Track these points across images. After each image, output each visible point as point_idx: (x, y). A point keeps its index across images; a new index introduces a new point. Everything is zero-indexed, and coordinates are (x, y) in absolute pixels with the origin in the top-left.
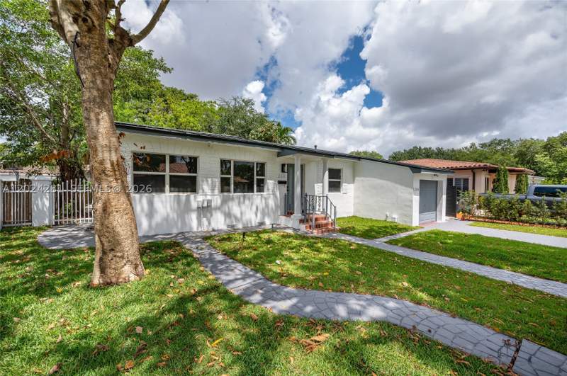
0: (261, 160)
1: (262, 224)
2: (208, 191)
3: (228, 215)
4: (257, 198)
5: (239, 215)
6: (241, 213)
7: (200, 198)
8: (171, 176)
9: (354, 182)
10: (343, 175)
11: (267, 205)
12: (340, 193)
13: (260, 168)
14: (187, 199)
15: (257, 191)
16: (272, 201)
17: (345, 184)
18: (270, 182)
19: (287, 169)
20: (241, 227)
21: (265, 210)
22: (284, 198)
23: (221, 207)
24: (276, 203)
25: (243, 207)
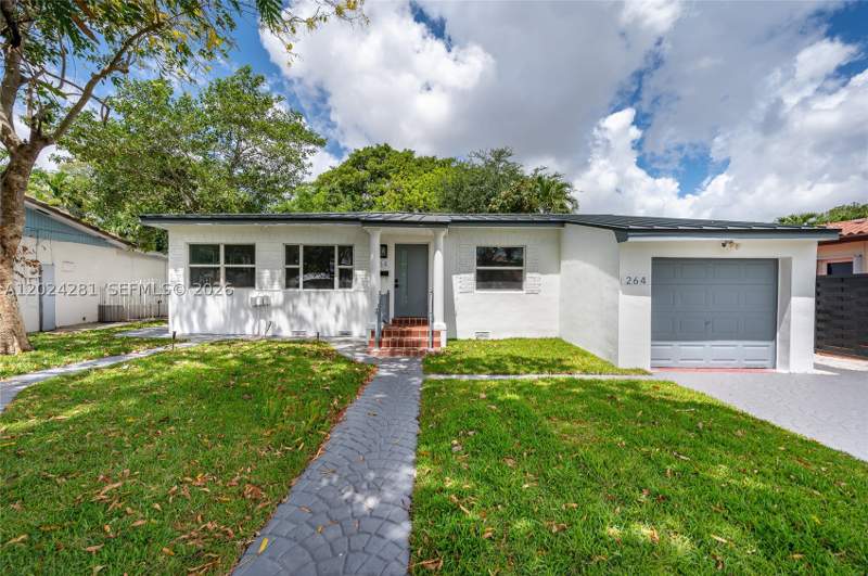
0: (344, 242)
1: (343, 334)
2: (272, 284)
4: (337, 296)
5: (310, 318)
6: (315, 316)
7: (255, 294)
8: (227, 269)
9: (558, 271)
10: (528, 257)
11: (354, 305)
12: (520, 292)
13: (347, 252)
14: (240, 298)
15: (340, 287)
16: (362, 301)
17: (534, 275)
18: (359, 274)
19: (391, 253)
20: (312, 335)
21: (352, 313)
22: (385, 298)
23: (284, 306)
24: (370, 303)
25: (317, 308)
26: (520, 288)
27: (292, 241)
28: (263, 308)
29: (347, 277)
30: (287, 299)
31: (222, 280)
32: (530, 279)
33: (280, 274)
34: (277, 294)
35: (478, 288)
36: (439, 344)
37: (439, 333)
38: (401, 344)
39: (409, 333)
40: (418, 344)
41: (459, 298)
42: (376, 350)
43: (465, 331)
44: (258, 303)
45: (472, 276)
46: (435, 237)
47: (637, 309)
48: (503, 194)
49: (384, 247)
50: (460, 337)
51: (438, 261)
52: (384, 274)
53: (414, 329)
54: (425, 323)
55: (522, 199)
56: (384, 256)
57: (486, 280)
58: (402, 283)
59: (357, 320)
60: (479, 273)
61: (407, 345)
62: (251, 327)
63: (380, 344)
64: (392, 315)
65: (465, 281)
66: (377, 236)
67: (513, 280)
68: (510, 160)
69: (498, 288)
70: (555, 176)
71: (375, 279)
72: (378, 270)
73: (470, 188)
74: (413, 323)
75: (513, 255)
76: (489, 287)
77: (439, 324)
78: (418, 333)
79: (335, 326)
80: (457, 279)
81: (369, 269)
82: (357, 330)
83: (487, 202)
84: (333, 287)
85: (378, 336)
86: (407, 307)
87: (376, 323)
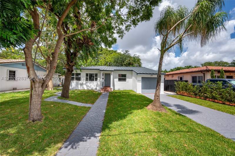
0: (96, 73)
1: (96, 89)
2: (83, 80)
3: (87, 86)
4: (95, 83)
5: (90, 86)
6: (91, 86)
7: (81, 82)
9: (132, 78)
10: (127, 76)
11: (98, 84)
12: (126, 82)
13: (96, 75)
14: (78, 82)
15: (95, 81)
16: (99, 83)
17: (128, 79)
18: (98, 79)
19: (104, 75)
20: (90, 89)
21: (97, 85)
22: (103, 83)
23: (85, 84)
24: (100, 84)
25: (91, 84)
26: (126, 81)
27: (87, 73)
28: (82, 84)
29: (96, 79)
30: (86, 83)
31: (75, 80)
32: (127, 80)
33: (85, 78)
34: (84, 82)
35: (119, 81)
36: (112, 90)
37: (112, 89)
38: (106, 90)
39: (107, 89)
40: (108, 90)
41: (115, 83)
42: (102, 91)
43: (117, 88)
44: (81, 83)
45: (118, 79)
46: (111, 73)
47: (139, 85)
48: (127, 61)
49: (103, 74)
50: (115, 89)
51: (112, 77)
52: (103, 79)
53: (108, 88)
54: (110, 87)
55: (130, 62)
56: (103, 76)
57: (120, 80)
58: (106, 80)
59: (98, 86)
60: (119, 78)
61: (107, 90)
62: (80, 88)
63: (102, 90)
64: (104, 86)
65: (116, 80)
66: (102, 72)
67: (125, 80)
68: (129, 53)
69: (122, 81)
70: (138, 56)
71: (102, 79)
72: (102, 78)
73: (120, 59)
74: (107, 87)
75: (125, 76)
76: (120, 81)
77: (112, 87)
78: (108, 89)
79: (94, 88)
80: (115, 80)
81: (100, 78)
82: (98, 88)
83: (124, 62)
84: (94, 81)
85: (102, 89)
86: (107, 84)
87: (102, 87)
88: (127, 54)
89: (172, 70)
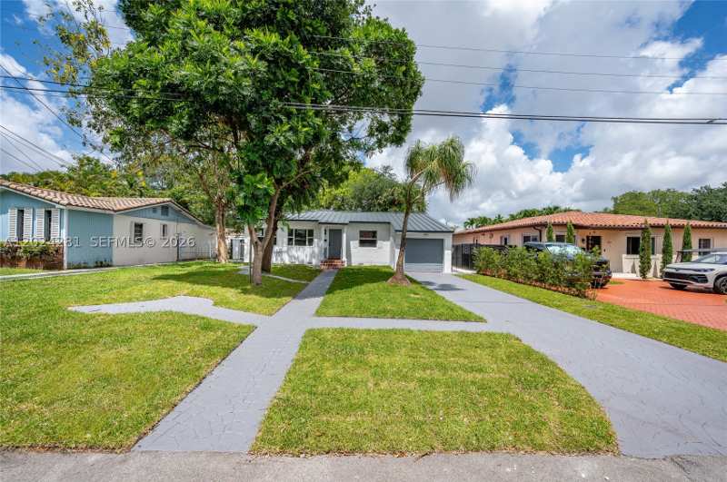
0: (310, 229)
1: (309, 263)
2: (283, 244)
3: (291, 257)
4: (307, 248)
5: (297, 257)
7: (277, 248)
10: (378, 235)
11: (313, 252)
12: (375, 249)
13: (311, 232)
15: (309, 245)
16: (316, 250)
17: (381, 242)
18: (315, 240)
19: (328, 233)
20: (297, 263)
21: (313, 255)
22: (325, 249)
23: (287, 252)
24: (320, 251)
25: (299, 253)
26: (375, 247)
27: (291, 228)
28: (279, 253)
29: (311, 242)
30: (288, 249)
32: (379, 243)
33: (286, 240)
34: (285, 249)
35: (360, 246)
36: (344, 266)
37: (344, 262)
38: (331, 265)
39: (334, 262)
40: (337, 265)
41: (353, 251)
42: (323, 266)
43: (355, 262)
44: (279, 250)
45: (358, 242)
46: (344, 228)
48: (385, 195)
49: (325, 231)
50: (352, 264)
51: (344, 236)
52: (325, 240)
53: (336, 260)
54: (339, 258)
55: (394, 199)
56: (325, 234)
57: (363, 243)
58: (332, 244)
59: (314, 257)
60: (360, 240)
61: (333, 266)
62: (275, 260)
64: (328, 256)
65: (355, 244)
66: (323, 228)
67: (373, 244)
68: (391, 172)
69: (368, 246)
71: (322, 242)
72: (323, 239)
73: (368, 190)
74: (335, 258)
75: (374, 234)
76: (364, 246)
77: (344, 259)
78: (337, 262)
79: (307, 260)
80: (351, 242)
81: (320, 239)
82: (314, 262)
83: (377, 198)
84: (305, 244)
85: (324, 262)
86: (333, 253)
87: (322, 258)
88: (387, 175)
89: (513, 218)
